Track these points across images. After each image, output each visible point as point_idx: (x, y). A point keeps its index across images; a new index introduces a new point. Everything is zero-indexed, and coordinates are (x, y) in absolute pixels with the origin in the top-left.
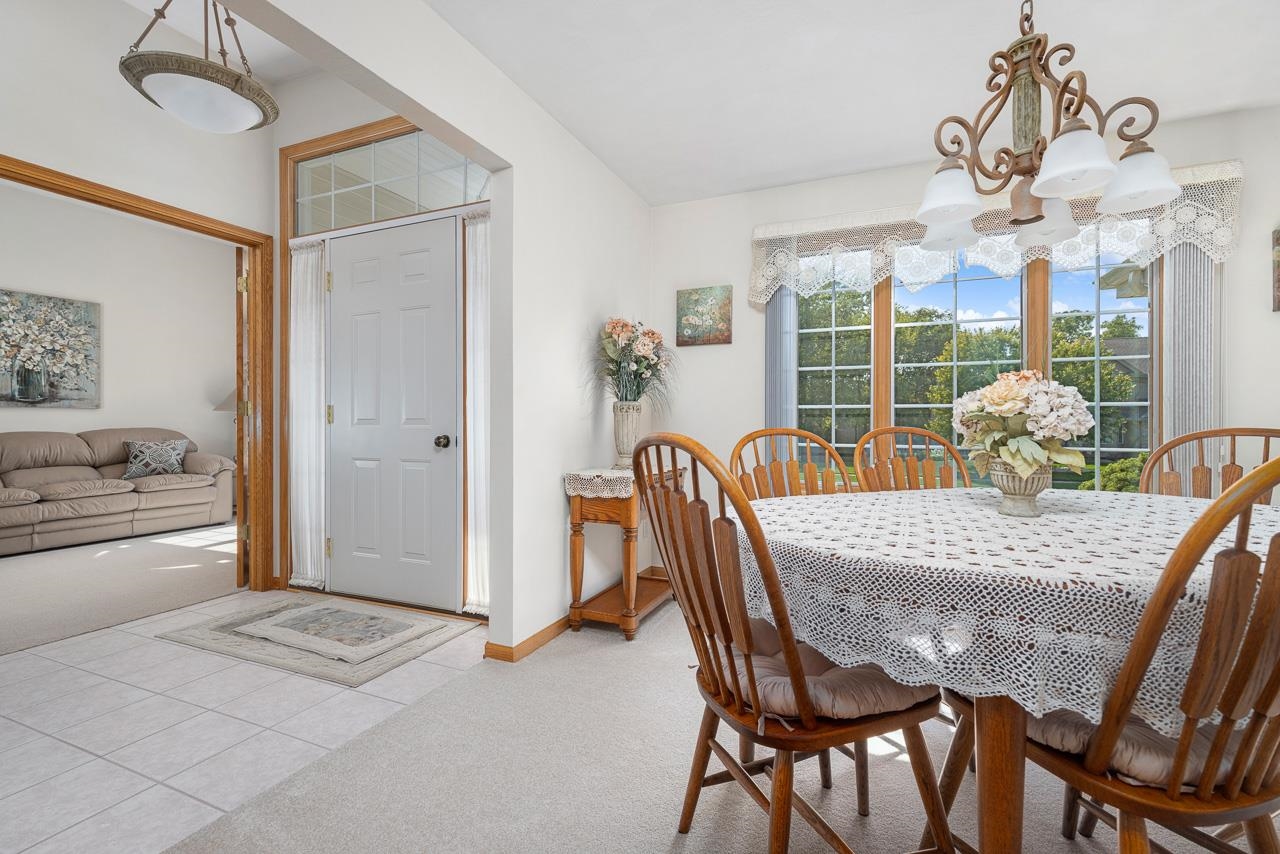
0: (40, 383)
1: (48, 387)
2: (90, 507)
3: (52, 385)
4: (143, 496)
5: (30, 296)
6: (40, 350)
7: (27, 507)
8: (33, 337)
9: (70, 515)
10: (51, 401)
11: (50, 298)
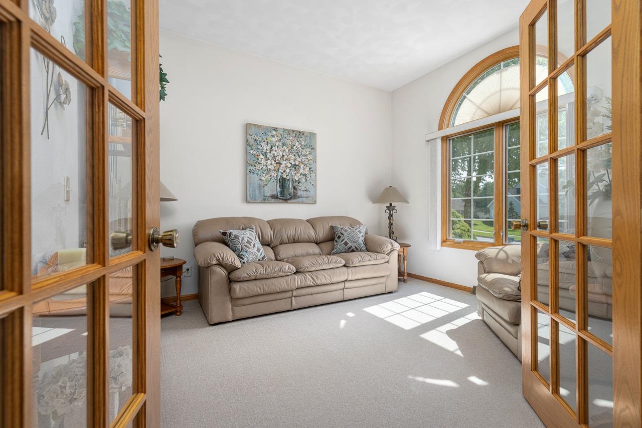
0: (289, 187)
1: (293, 190)
2: (322, 278)
3: (294, 188)
4: (350, 270)
5: (285, 130)
6: (289, 165)
7: (289, 277)
8: (286, 157)
9: (312, 284)
10: (294, 199)
11: (294, 131)
